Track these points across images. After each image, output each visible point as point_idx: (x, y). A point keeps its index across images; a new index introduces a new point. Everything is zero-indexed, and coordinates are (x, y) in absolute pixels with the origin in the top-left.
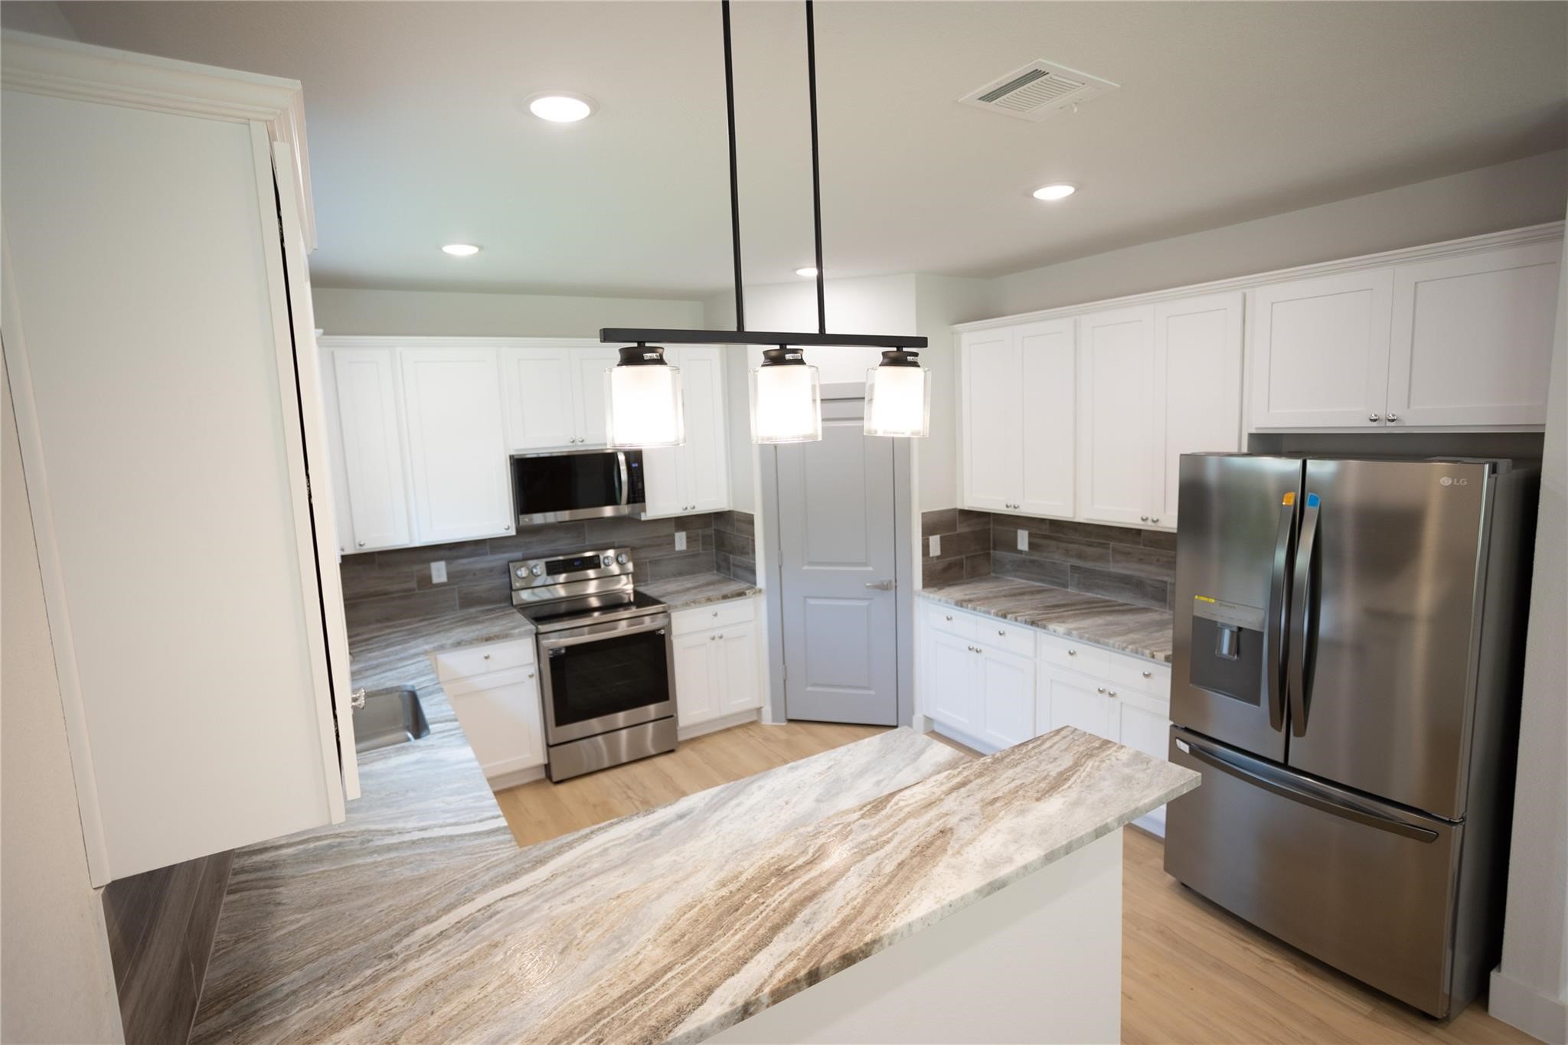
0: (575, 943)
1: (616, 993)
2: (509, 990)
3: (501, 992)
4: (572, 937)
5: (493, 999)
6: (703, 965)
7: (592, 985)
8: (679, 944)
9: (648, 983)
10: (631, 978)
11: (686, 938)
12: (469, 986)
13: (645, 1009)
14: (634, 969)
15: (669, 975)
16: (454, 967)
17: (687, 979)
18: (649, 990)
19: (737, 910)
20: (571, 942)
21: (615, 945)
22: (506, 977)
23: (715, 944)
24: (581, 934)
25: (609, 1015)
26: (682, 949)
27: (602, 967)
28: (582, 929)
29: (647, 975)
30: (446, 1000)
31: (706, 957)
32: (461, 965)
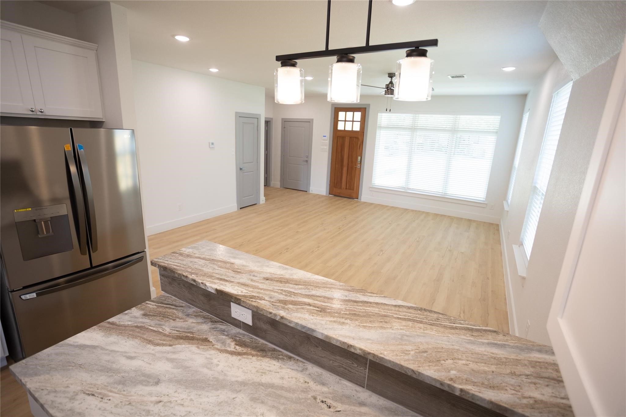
0: (417, 351)
1: (421, 325)
2: (457, 355)
3: (460, 357)
4: (417, 354)
5: (465, 357)
6: (388, 311)
7: (426, 333)
8: (386, 321)
9: (409, 320)
10: (412, 325)
11: (381, 320)
12: (473, 370)
13: (417, 315)
14: (409, 326)
15: (400, 317)
16: (477, 386)
17: (398, 312)
18: (411, 318)
19: (354, 314)
20: (419, 352)
21: (405, 338)
22: (455, 361)
23: (377, 312)
24: (412, 353)
25: (429, 322)
26: (388, 319)
27: (417, 335)
28: (410, 354)
29: (407, 322)
30: (485, 372)
31: (384, 312)
32: (473, 384)
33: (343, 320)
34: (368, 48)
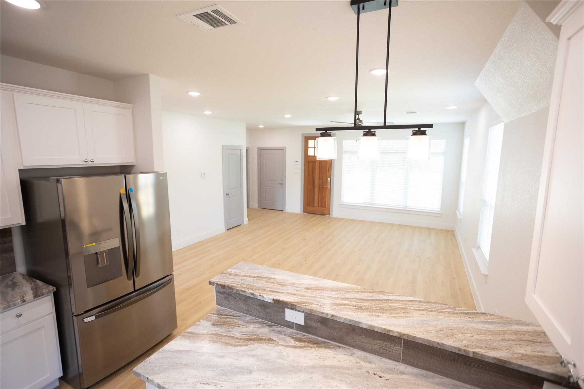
0: (436, 330)
1: (432, 313)
2: (463, 331)
3: (466, 332)
4: (437, 332)
5: (469, 332)
6: (406, 305)
7: (438, 318)
8: (407, 312)
9: (423, 310)
10: (426, 313)
11: (404, 312)
12: (477, 340)
13: (427, 307)
14: (424, 314)
15: (416, 308)
16: (483, 349)
17: (413, 305)
18: (423, 309)
19: (383, 309)
20: (438, 331)
21: (425, 322)
22: (464, 335)
23: (398, 306)
24: (433, 331)
25: (437, 311)
26: (408, 311)
27: (433, 320)
28: (432, 332)
29: (421, 311)
30: (485, 340)
31: (403, 306)
32: (480, 348)
33: (377, 314)
34: (385, 127)
